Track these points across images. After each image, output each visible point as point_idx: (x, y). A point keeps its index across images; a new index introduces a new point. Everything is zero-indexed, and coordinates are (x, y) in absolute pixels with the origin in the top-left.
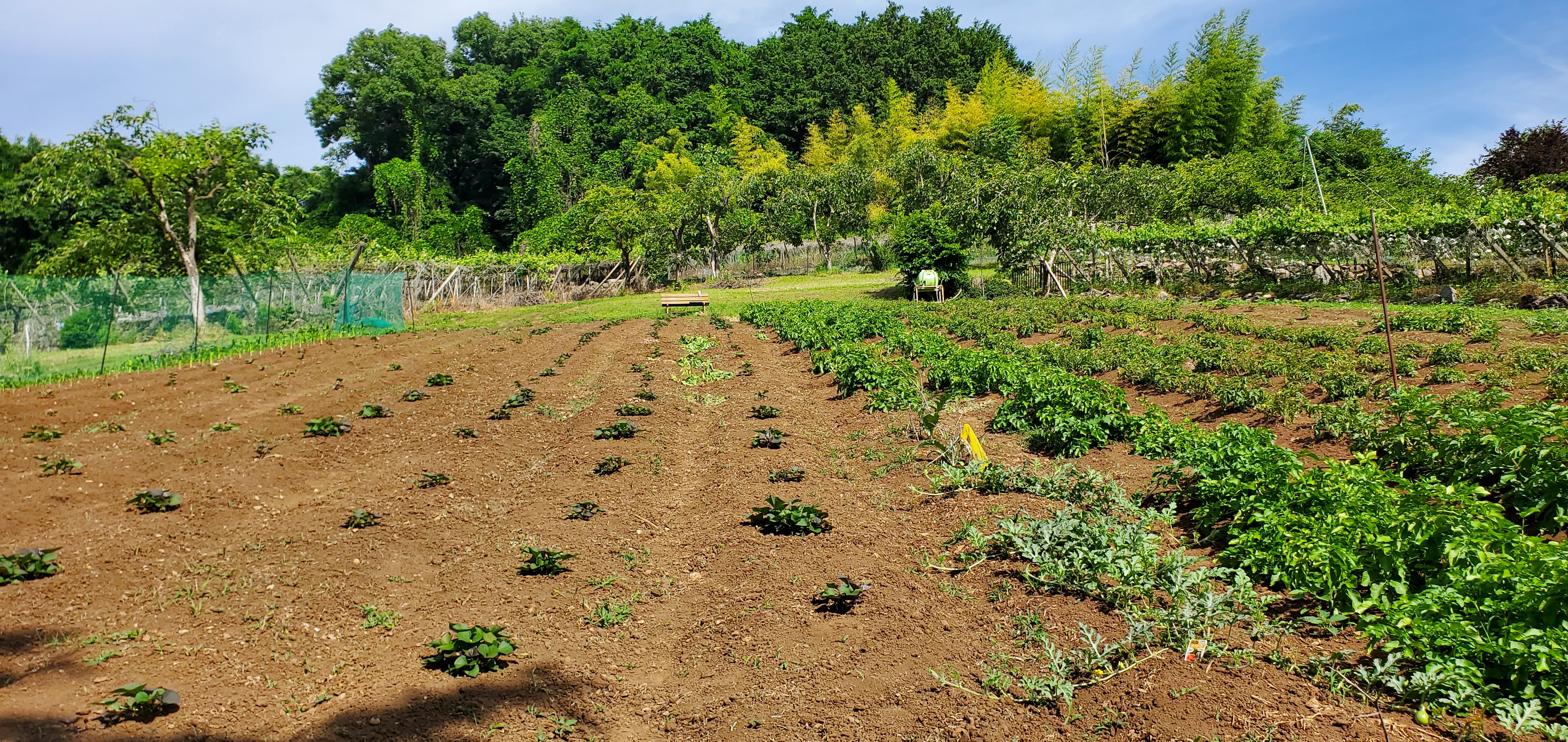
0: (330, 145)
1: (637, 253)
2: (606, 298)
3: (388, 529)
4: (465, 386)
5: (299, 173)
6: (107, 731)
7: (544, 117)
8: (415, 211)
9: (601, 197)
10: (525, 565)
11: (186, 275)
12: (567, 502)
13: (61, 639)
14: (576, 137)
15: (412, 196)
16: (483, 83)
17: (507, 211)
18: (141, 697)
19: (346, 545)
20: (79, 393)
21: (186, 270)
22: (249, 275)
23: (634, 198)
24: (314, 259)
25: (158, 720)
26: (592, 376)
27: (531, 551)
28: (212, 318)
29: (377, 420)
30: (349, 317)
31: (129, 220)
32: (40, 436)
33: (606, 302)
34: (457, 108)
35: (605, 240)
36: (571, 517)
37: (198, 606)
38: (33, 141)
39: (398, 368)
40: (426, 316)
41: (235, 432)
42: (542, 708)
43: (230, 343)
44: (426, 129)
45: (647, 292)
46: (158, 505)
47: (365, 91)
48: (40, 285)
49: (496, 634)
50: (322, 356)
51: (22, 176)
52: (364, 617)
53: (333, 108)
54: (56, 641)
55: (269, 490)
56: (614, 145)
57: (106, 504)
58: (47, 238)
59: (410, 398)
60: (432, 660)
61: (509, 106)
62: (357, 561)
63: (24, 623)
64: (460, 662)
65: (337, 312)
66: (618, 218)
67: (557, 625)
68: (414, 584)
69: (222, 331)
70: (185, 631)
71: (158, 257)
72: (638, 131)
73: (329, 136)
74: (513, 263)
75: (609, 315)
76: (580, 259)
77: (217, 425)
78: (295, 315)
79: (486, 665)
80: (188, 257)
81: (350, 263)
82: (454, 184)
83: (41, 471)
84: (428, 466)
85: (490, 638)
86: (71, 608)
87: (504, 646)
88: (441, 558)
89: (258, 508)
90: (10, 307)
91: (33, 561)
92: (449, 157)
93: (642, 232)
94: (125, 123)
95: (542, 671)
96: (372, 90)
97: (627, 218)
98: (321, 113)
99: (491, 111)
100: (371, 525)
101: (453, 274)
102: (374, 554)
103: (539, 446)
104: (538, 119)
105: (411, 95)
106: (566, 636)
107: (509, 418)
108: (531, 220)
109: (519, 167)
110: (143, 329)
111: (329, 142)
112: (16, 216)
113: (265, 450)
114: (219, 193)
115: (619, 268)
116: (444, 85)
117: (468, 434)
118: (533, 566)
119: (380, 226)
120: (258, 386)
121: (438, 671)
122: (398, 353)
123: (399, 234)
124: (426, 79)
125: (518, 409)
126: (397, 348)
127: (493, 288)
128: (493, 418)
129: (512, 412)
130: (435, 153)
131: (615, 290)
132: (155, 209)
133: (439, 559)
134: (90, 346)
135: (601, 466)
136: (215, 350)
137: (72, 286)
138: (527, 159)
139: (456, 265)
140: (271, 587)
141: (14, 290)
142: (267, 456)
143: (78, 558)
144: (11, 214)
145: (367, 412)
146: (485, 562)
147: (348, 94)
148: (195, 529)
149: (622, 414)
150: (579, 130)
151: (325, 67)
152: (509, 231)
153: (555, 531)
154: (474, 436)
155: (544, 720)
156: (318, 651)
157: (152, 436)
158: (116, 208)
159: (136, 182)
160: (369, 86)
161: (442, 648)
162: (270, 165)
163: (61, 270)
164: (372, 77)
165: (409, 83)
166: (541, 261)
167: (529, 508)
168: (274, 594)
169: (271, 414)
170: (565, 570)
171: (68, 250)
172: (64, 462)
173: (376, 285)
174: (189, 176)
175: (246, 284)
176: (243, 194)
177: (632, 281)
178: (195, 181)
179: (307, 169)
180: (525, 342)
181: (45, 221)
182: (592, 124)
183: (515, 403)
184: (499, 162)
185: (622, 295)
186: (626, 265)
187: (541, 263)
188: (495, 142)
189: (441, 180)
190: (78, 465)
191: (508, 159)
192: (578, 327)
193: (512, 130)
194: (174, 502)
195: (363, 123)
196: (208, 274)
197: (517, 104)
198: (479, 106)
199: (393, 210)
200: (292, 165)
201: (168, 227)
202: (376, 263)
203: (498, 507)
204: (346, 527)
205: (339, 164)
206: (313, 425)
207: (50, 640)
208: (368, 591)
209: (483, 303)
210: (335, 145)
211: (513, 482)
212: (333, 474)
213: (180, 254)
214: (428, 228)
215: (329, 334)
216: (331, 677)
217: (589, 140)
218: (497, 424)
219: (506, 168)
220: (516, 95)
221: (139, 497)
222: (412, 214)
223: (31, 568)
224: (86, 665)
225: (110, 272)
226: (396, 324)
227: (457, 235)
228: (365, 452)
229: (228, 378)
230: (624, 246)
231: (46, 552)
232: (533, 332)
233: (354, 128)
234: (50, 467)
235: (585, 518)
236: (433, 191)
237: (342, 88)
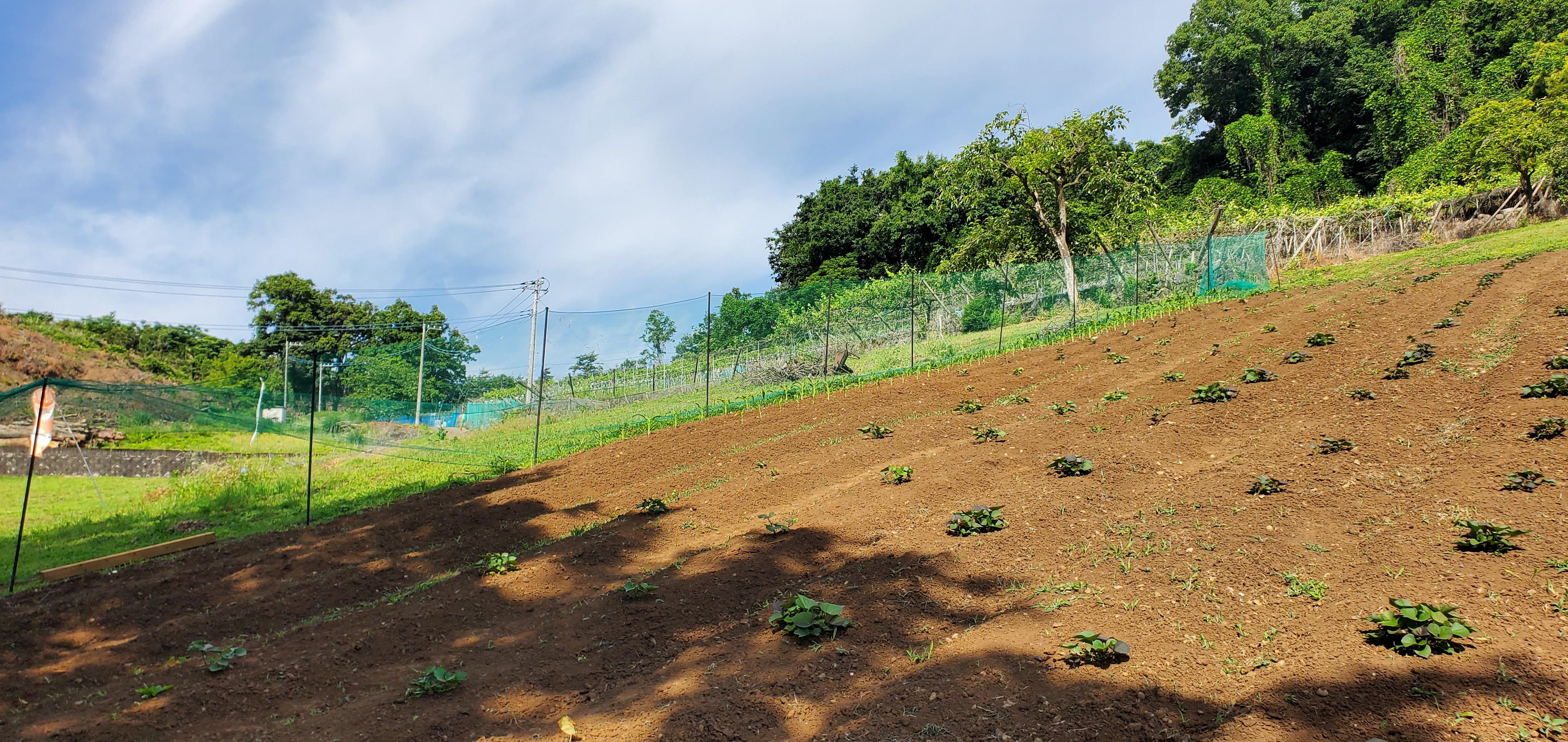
0: (1180, 114)
1: (1541, 174)
2: (1502, 232)
3: (1295, 495)
4: (1348, 344)
5: (1151, 146)
6: (1072, 671)
7: (1411, 39)
8: (1269, 167)
9: (1489, 116)
10: (1463, 541)
11: (1059, 258)
12: (1498, 471)
13: (1017, 586)
14: (1452, 53)
15: (1264, 151)
16: (1335, 18)
17: (1370, 151)
18: (1097, 645)
19: (1256, 512)
20: (986, 370)
21: (1059, 254)
22: (1114, 251)
23: (1534, 110)
24: (1174, 228)
25: (1112, 666)
26: (1500, 323)
27: (1469, 525)
28: (1084, 295)
29: (1262, 384)
30: (1213, 282)
31: (1010, 214)
32: (967, 409)
33: (1503, 236)
34: (1308, 51)
35: (1497, 165)
36: (1508, 488)
37: (1127, 564)
38: (930, 158)
39: (1273, 330)
40: (1291, 273)
41: (1125, 400)
42: (1518, 702)
43: (1105, 317)
44: (1275, 79)
45: (1557, 218)
46: (1073, 470)
47: (1211, 52)
48: (945, 280)
49: (1446, 614)
50: (1193, 323)
51: (923, 189)
52: (1287, 584)
53: (1180, 77)
54: (1013, 588)
55: (1168, 456)
56: (1502, 51)
57: (1027, 468)
58: (944, 239)
59: (1291, 360)
60: (1373, 635)
61: (1368, 36)
62: (1270, 528)
63: (987, 570)
64: (1408, 641)
65: (1200, 277)
66: (1513, 137)
67: (1517, 609)
68: (1333, 552)
69: (1095, 306)
70: (1119, 587)
71: (1035, 245)
72: (1534, 30)
73: (1178, 105)
74: (1383, 206)
75: (1509, 251)
76: (1464, 191)
77: (1108, 394)
78: (1160, 284)
79: (1439, 647)
80: (1060, 241)
81: (1210, 228)
82: (1309, 131)
83: (973, 439)
84: (1325, 431)
85: (1440, 617)
86: (1019, 559)
87: (1456, 628)
88: (1359, 528)
89: (1161, 473)
90: (924, 301)
91: (985, 516)
92: (1302, 104)
93: (1547, 148)
94: (1002, 127)
95: (1512, 661)
96: (1218, 50)
97: (1524, 134)
98: (1168, 84)
99: (1347, 45)
100: (1276, 491)
101: (1316, 226)
102: (1286, 521)
103: (1449, 407)
104: (1402, 43)
105: (1258, 47)
106: (1531, 623)
107: (1406, 377)
108: (1400, 156)
109: (1382, 100)
110: (1026, 310)
111: (1179, 111)
112: (921, 223)
113: (1158, 418)
114: (1084, 178)
115: (1517, 194)
116: (1293, 29)
117: (1365, 396)
118: (1474, 542)
119: (1234, 186)
120: (1137, 356)
121: (1382, 648)
122: (1269, 314)
123: (1253, 192)
124: (1272, 26)
125: (1416, 366)
126: (1268, 309)
127: (1359, 236)
128: (1388, 378)
129: (1409, 370)
130: (1286, 102)
131: (1513, 221)
132: (1030, 200)
133: (1355, 529)
134: (985, 329)
135: (1537, 429)
136: (1091, 323)
137: (969, 278)
138: (1392, 89)
139: (1320, 216)
140: (1190, 550)
141: (926, 287)
142: (1161, 423)
143: (1017, 516)
144: (917, 223)
145: (1250, 377)
146: (1412, 534)
147: (1193, 59)
148: (1108, 492)
149: (1554, 368)
150: (1455, 44)
151: (1169, 38)
152: (1374, 171)
153: (1492, 504)
154: (1371, 398)
155: (1522, 715)
156: (1247, 616)
157: (1055, 407)
158: (995, 205)
159: (1014, 179)
160: (1214, 47)
161: (1384, 623)
162: (1123, 143)
163: (960, 265)
164: (1216, 37)
165: (1256, 36)
166: (1416, 199)
167: (1452, 476)
168: (1194, 557)
169: (1152, 382)
170: (1515, 548)
171: (964, 248)
172: (991, 431)
173: (1236, 247)
174: (1057, 167)
175: (1112, 259)
176: (1105, 176)
177: (1535, 207)
178: (1062, 170)
179: (1158, 141)
180: (1409, 291)
181: (942, 225)
182: (1471, 34)
183: (1411, 360)
184: (1359, 98)
185: (1523, 225)
186: (1527, 190)
187: (1417, 202)
188: (1352, 78)
189: (1294, 129)
190: (1002, 434)
191: (1370, 93)
192: (1472, 269)
193: (1373, 61)
194: (1086, 467)
195: (1210, 86)
196: (1079, 253)
197: (1376, 32)
198: (1332, 44)
199: (1247, 168)
200: (1144, 140)
201: (1042, 216)
202: (1235, 225)
203: (1413, 474)
204: (1252, 493)
205: (1189, 131)
206: (1200, 391)
207: (1009, 585)
208: (1286, 558)
209: (1351, 253)
210: (1184, 113)
211: (1425, 447)
212: (1227, 440)
213: (1054, 238)
214: (1283, 181)
215: (1196, 301)
216: (1264, 642)
217: (1468, 53)
218: (1395, 385)
219: (1368, 103)
220: (1375, 22)
221: (1057, 462)
222: (1266, 170)
223: (984, 522)
224: (1044, 611)
225: (997, 263)
226: (1261, 285)
227: (1316, 185)
228: (1256, 417)
229: (1109, 350)
230: (1523, 168)
231: (993, 509)
232: (1417, 280)
233: (1202, 92)
234: (981, 436)
235: (1527, 489)
236: (1287, 143)
237: (1188, 54)
